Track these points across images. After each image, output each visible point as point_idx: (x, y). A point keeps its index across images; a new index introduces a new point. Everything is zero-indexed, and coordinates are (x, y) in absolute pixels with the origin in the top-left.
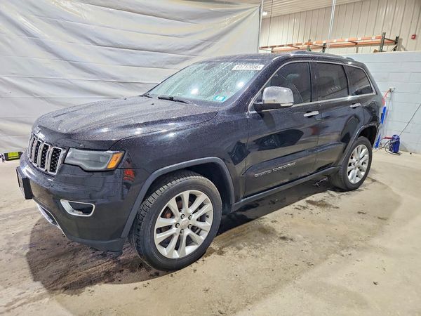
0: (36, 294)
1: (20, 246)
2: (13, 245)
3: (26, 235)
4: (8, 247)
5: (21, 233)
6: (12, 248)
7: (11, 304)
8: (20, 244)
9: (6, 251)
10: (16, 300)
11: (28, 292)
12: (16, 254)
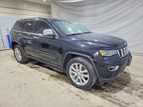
0: (132, 75)
1: (129, 87)
2: (131, 89)
3: (124, 90)
4: (133, 90)
5: (126, 92)
6: (132, 88)
7: (138, 77)
8: (129, 88)
9: (134, 88)
10: (137, 77)
11: (134, 77)
12: (132, 85)
